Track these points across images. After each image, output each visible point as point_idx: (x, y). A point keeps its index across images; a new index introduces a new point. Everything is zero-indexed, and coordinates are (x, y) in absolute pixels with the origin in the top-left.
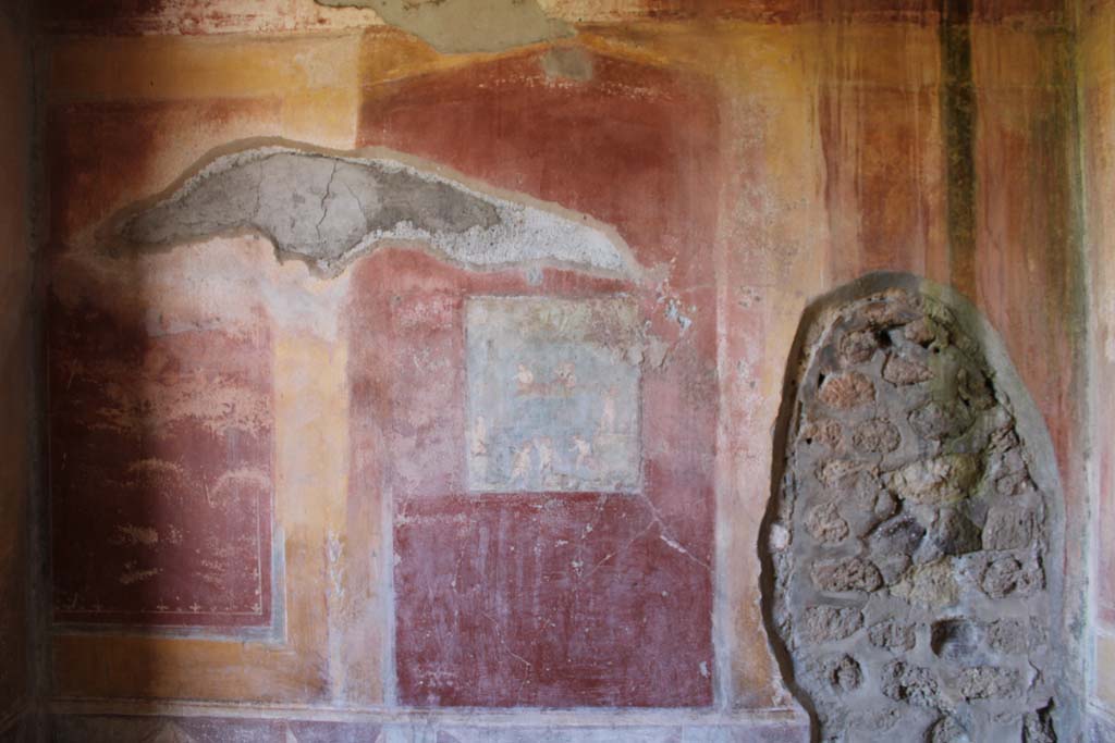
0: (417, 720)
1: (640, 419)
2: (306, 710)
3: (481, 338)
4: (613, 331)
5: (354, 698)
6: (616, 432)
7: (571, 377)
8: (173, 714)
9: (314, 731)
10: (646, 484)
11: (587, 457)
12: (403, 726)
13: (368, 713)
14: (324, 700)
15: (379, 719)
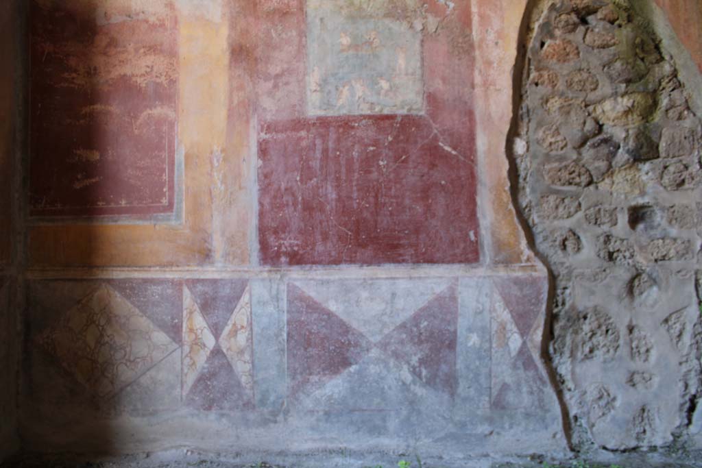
0: (273, 275)
1: (423, 65)
2: (195, 271)
3: (315, 17)
4: (403, 11)
5: (229, 261)
6: (407, 74)
7: (375, 40)
8: (107, 277)
9: (202, 286)
10: (428, 108)
11: (387, 91)
12: (263, 280)
13: (239, 271)
14: (209, 263)
15: (247, 276)
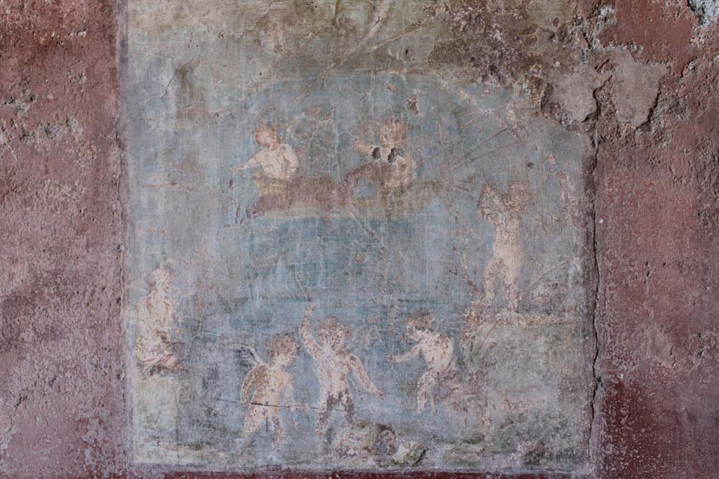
1: (591, 273)
3: (159, 62)
4: (512, 35)
6: (525, 307)
7: (399, 159)
10: (610, 449)
11: (443, 378)
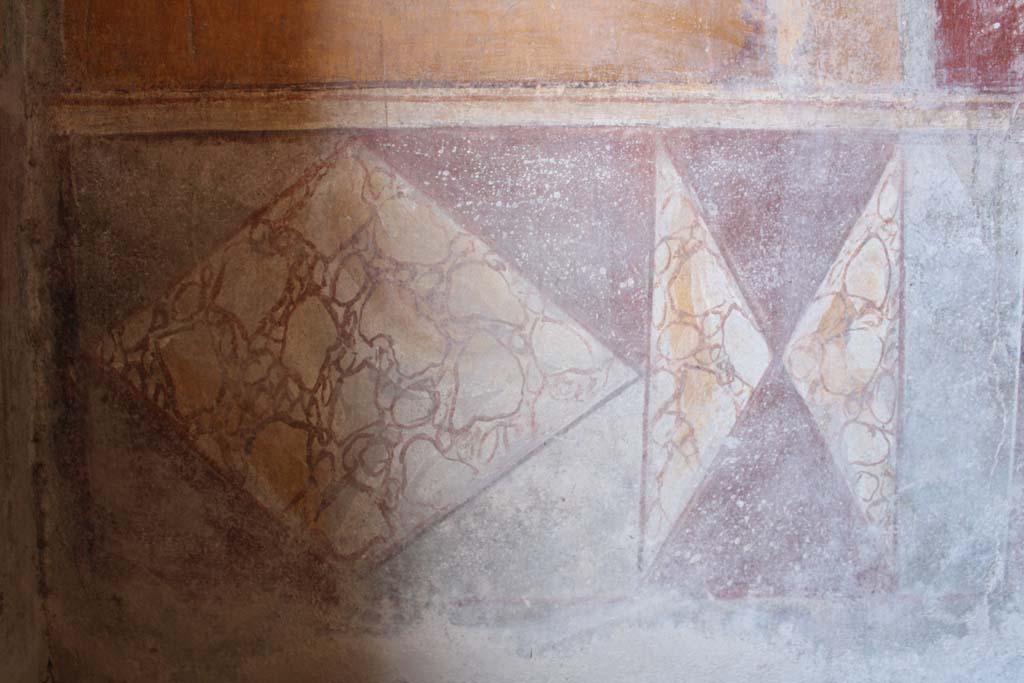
0: (984, 123)
2: (705, 100)
5: (828, 68)
8: (362, 123)
9: (727, 157)
12: (948, 137)
13: (864, 105)
14: (756, 73)
15: (890, 122)
